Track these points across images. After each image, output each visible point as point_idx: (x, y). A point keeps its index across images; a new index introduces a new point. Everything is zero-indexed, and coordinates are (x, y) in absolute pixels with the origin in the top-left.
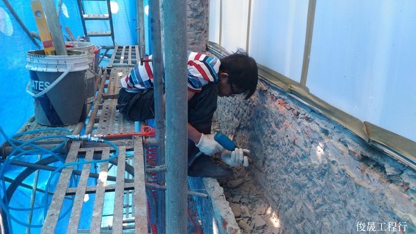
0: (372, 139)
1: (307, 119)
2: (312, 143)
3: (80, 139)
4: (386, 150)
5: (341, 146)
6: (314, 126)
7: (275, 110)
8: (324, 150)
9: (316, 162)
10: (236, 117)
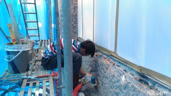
0: (143, 72)
1: (118, 66)
2: (120, 75)
3: (27, 78)
4: (148, 77)
5: (131, 76)
6: (121, 69)
7: (105, 63)
8: (125, 78)
9: (122, 83)
10: (90, 66)
